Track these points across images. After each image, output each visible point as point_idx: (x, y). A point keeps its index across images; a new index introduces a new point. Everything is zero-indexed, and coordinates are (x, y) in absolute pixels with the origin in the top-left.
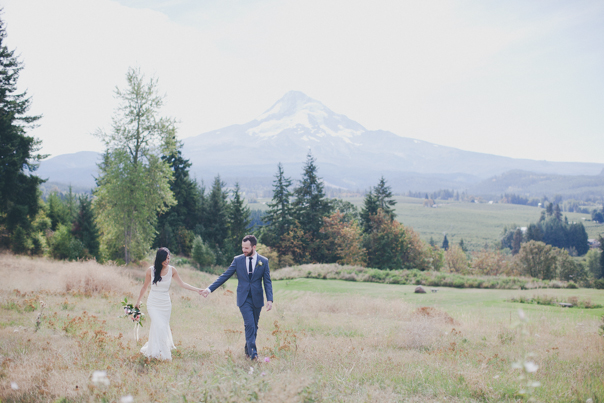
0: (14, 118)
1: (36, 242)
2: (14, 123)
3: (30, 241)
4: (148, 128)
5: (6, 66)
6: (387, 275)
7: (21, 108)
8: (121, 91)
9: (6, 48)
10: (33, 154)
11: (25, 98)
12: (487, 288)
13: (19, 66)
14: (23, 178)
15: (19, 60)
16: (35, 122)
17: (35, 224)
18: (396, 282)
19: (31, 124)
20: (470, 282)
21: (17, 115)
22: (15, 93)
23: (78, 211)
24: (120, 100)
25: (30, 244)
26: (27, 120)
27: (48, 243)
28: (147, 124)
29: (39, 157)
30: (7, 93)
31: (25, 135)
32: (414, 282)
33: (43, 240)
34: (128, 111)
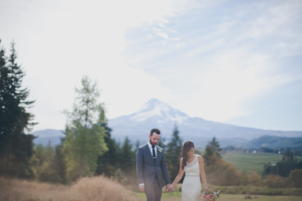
0: (20, 103)
1: (31, 172)
2: (20, 105)
3: (27, 171)
4: (92, 109)
5: (16, 74)
6: (225, 189)
7: (24, 96)
8: (78, 88)
9: (16, 64)
10: (30, 122)
11: (26, 91)
12: (285, 195)
13: (23, 74)
14: (24, 135)
15: (23, 71)
16: (32, 105)
17: (30, 162)
18: (231, 193)
19: (29, 105)
20: (274, 192)
21: (21, 101)
22: (21, 89)
23: (54, 154)
24: (78, 93)
25: (27, 172)
26: (27, 103)
27: (37, 173)
28: (92, 106)
29: (33, 124)
30: (16, 88)
31: (26, 112)
32: (241, 192)
33: (35, 171)
34: (81, 99)
